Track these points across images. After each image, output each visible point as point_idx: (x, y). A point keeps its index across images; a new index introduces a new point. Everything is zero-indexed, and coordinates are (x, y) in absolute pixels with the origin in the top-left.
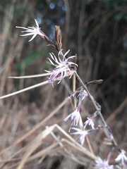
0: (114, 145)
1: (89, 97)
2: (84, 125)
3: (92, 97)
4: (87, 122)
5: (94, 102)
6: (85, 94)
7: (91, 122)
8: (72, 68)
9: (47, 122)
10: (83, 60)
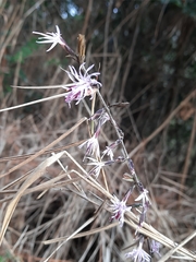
0: (135, 183)
1: (110, 121)
2: (101, 155)
3: (114, 122)
4: (105, 152)
5: (117, 128)
6: (106, 117)
7: (110, 152)
8: (94, 86)
9: (55, 147)
10: (108, 59)
